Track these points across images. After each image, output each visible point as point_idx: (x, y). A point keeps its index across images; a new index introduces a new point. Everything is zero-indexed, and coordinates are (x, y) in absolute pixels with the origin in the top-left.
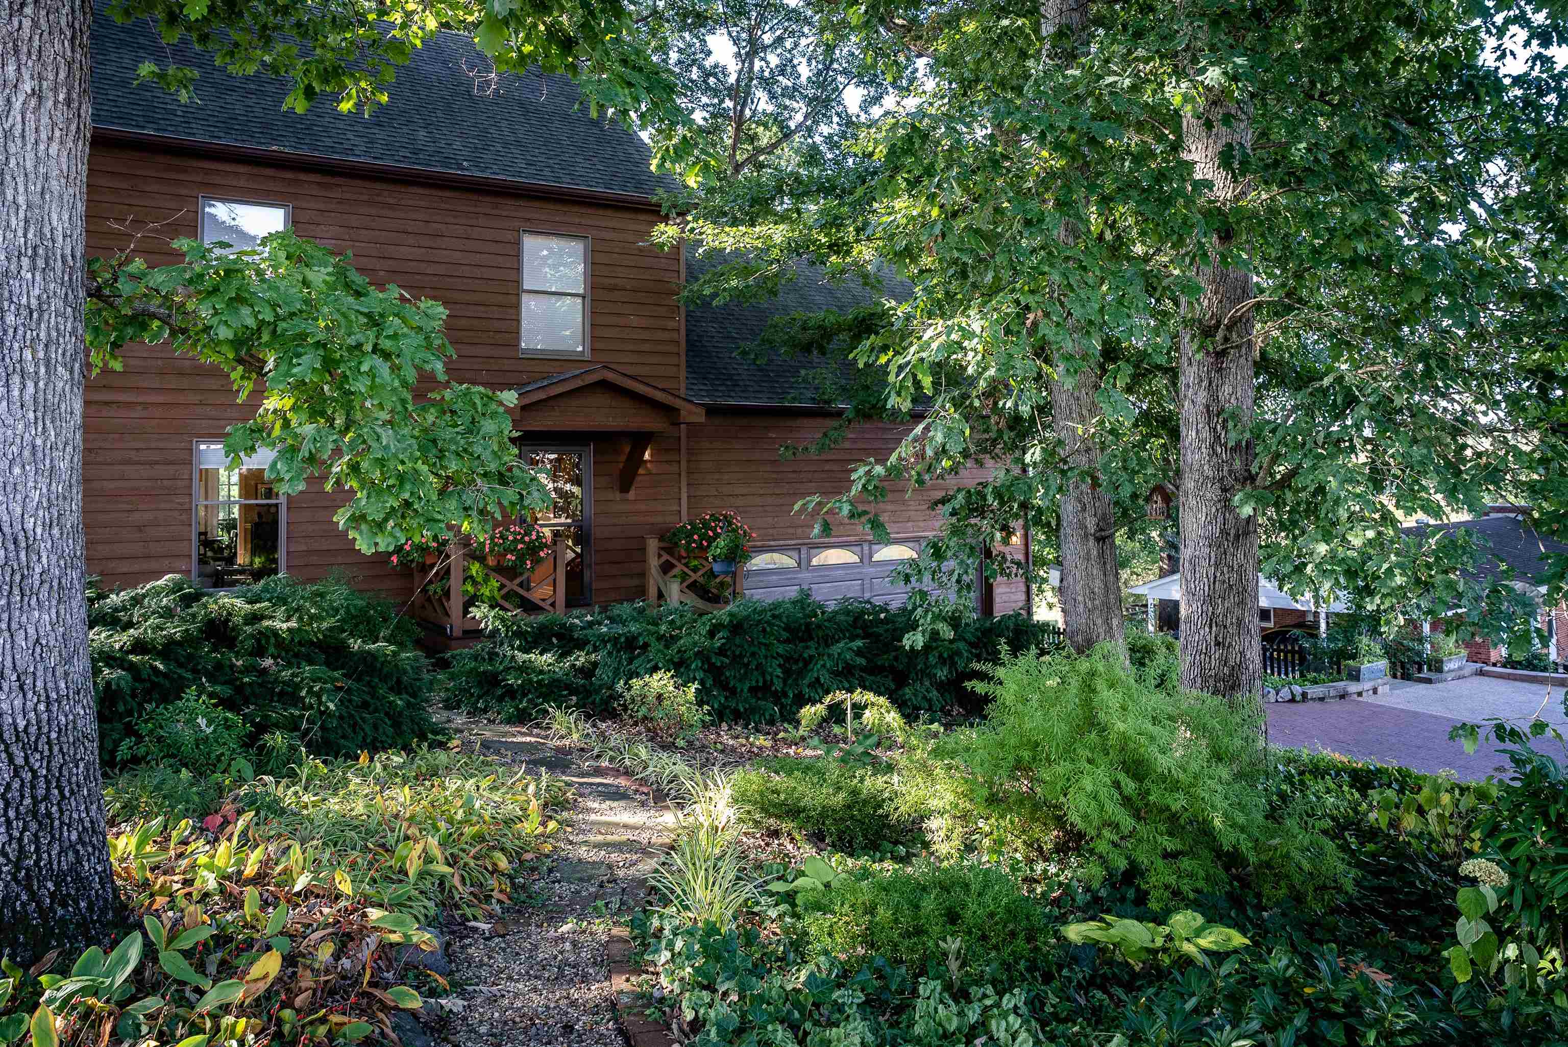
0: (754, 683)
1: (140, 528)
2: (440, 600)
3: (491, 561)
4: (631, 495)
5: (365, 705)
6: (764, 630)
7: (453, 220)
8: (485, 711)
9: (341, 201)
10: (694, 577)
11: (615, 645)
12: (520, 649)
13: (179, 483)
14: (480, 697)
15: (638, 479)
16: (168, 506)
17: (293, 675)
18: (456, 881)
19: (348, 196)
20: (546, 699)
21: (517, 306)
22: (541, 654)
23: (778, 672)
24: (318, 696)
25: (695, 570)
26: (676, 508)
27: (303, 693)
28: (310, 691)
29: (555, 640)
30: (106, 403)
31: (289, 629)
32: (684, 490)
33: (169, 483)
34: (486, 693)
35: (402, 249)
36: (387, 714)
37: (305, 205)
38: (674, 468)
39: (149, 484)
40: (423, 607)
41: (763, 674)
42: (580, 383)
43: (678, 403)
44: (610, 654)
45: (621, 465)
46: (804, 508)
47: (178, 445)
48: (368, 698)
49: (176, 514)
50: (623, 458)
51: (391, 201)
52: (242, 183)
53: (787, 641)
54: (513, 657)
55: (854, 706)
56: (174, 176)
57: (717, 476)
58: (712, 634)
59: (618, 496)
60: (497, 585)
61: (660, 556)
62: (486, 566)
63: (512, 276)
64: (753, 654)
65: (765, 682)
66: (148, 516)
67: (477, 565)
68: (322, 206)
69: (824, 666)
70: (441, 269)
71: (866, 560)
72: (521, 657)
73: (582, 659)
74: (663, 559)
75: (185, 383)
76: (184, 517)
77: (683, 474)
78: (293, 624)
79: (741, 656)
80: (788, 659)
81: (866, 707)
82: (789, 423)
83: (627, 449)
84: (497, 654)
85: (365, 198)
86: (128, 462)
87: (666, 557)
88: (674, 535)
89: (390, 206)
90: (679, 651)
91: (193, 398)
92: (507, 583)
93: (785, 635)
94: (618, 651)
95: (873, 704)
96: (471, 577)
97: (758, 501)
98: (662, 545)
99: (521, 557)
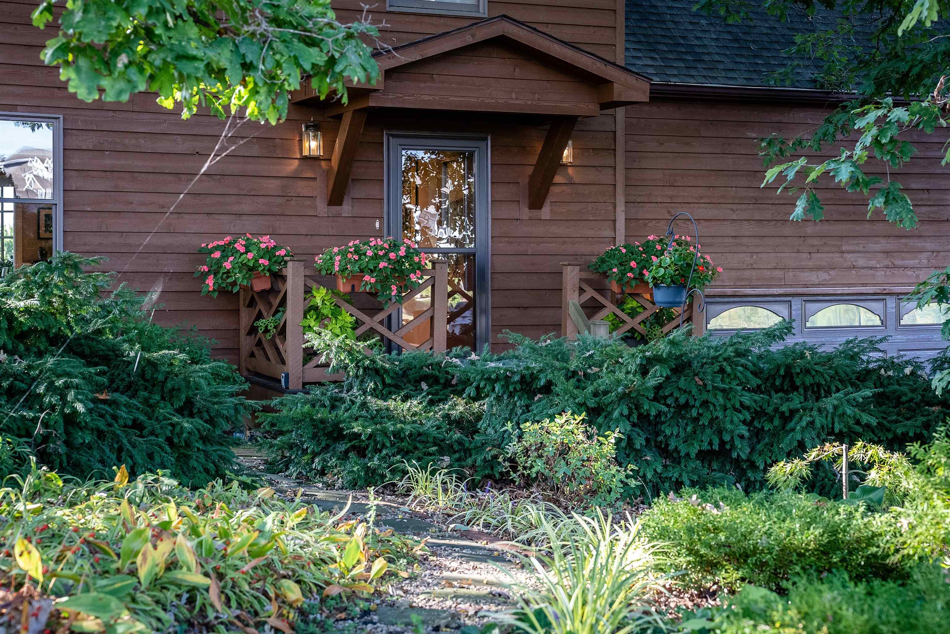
0: (705, 446)
2: (273, 342)
3: (343, 286)
4: (546, 212)
5: (137, 425)
6: (722, 370)
8: (322, 473)
10: (631, 323)
11: (506, 386)
12: (375, 393)
14: (315, 455)
15: (554, 190)
17: (30, 367)
18: (214, 596)
20: (406, 453)
22: (405, 399)
23: (744, 430)
24: (62, 393)
25: (633, 314)
26: (608, 233)
27: (41, 390)
28: (51, 388)
29: (424, 386)
31: (27, 311)
32: (621, 208)
34: (326, 449)
36: (169, 440)
38: (605, 177)
40: (252, 355)
41: (720, 432)
42: (469, 40)
43: (608, 72)
44: (499, 399)
45: (530, 170)
46: (781, 177)
48: (142, 417)
50: (534, 160)
53: (758, 390)
54: (364, 405)
55: (852, 465)
57: (669, 192)
58: (644, 371)
59: (525, 213)
60: (349, 319)
61: (582, 291)
62: (335, 294)
64: (705, 403)
65: (722, 443)
67: (323, 291)
69: (812, 423)
71: (891, 322)
72: (375, 403)
73: (461, 408)
74: (586, 297)
77: (620, 189)
78: (34, 302)
79: (687, 406)
80: (759, 414)
81: (871, 465)
82: (776, 117)
83: (538, 147)
84: (343, 401)
87: (590, 293)
88: (603, 261)
90: (595, 394)
92: (364, 318)
93: (755, 382)
94: (511, 395)
95: (882, 462)
96: (316, 308)
97: (729, 229)
98: (585, 275)
99: (384, 282)
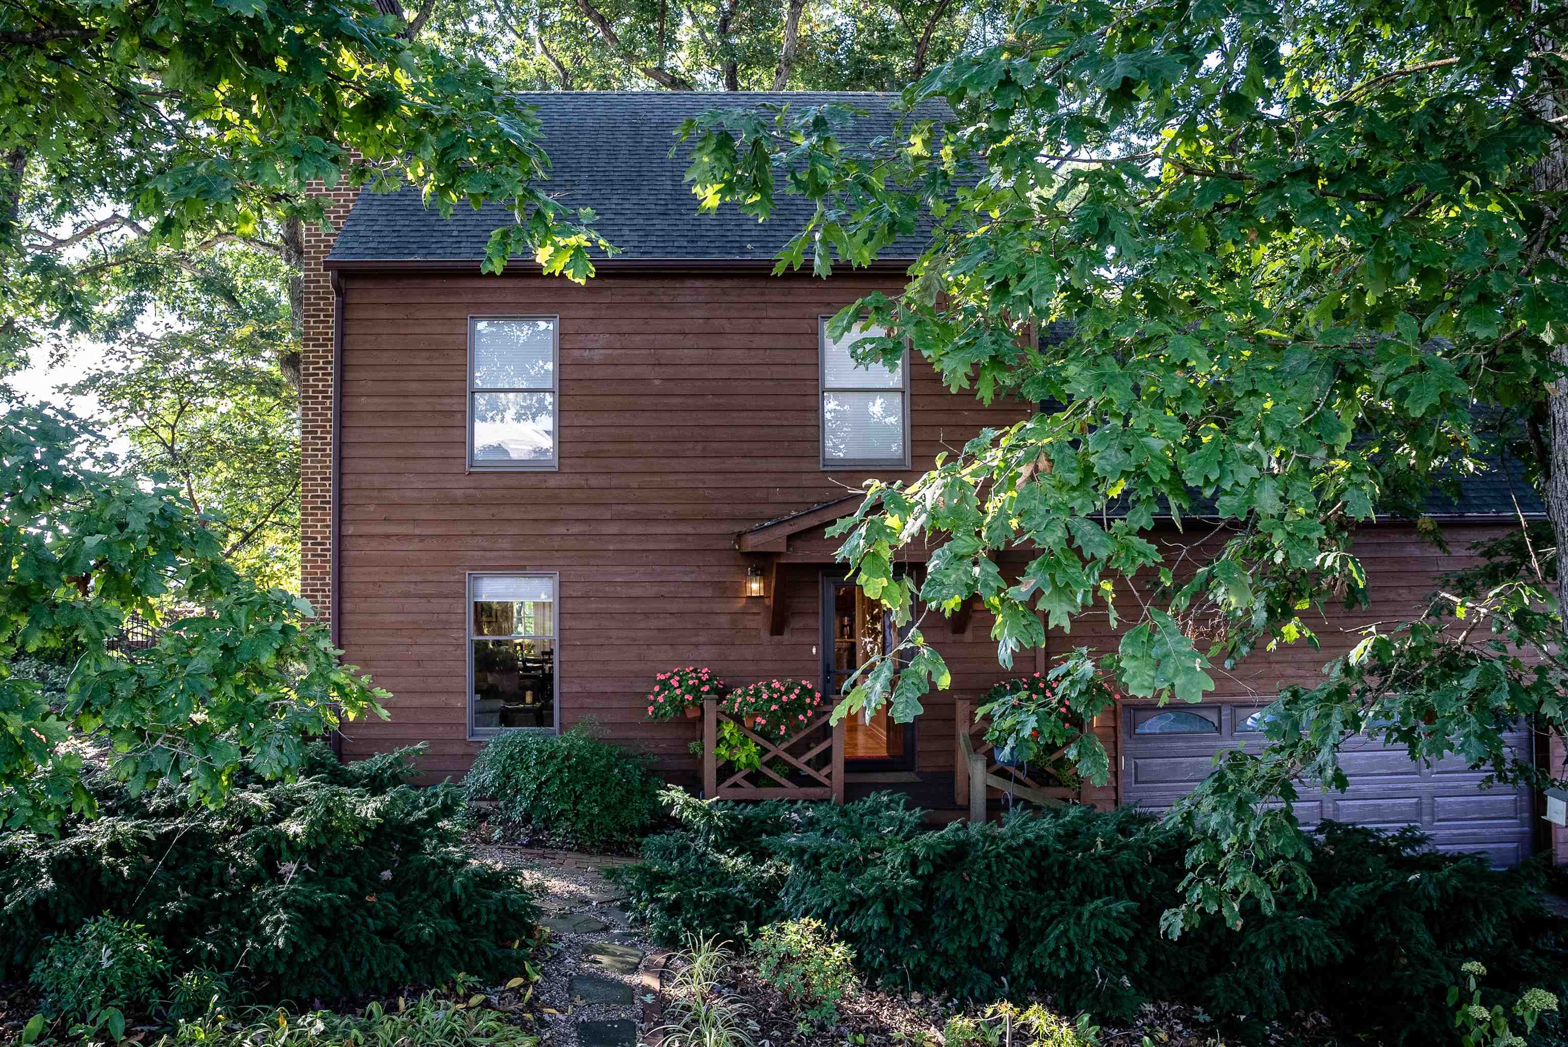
1: (419, 662)
7: (736, 314)
9: (611, 305)
13: (453, 618)
16: (443, 641)
19: (617, 299)
21: (817, 410)
30: (388, 536)
33: (444, 617)
35: (680, 353)
37: (572, 314)
39: (427, 617)
47: (452, 578)
49: (451, 648)
51: (665, 299)
52: (509, 299)
56: (443, 299)
60: (755, 749)
62: (744, 727)
63: (807, 373)
66: (427, 650)
67: (732, 725)
68: (589, 313)
70: (724, 373)
75: (458, 513)
76: (459, 652)
85: (636, 299)
86: (407, 595)
89: (662, 305)
91: (466, 529)
92: (770, 746)
96: (725, 739)
99: (775, 720)
